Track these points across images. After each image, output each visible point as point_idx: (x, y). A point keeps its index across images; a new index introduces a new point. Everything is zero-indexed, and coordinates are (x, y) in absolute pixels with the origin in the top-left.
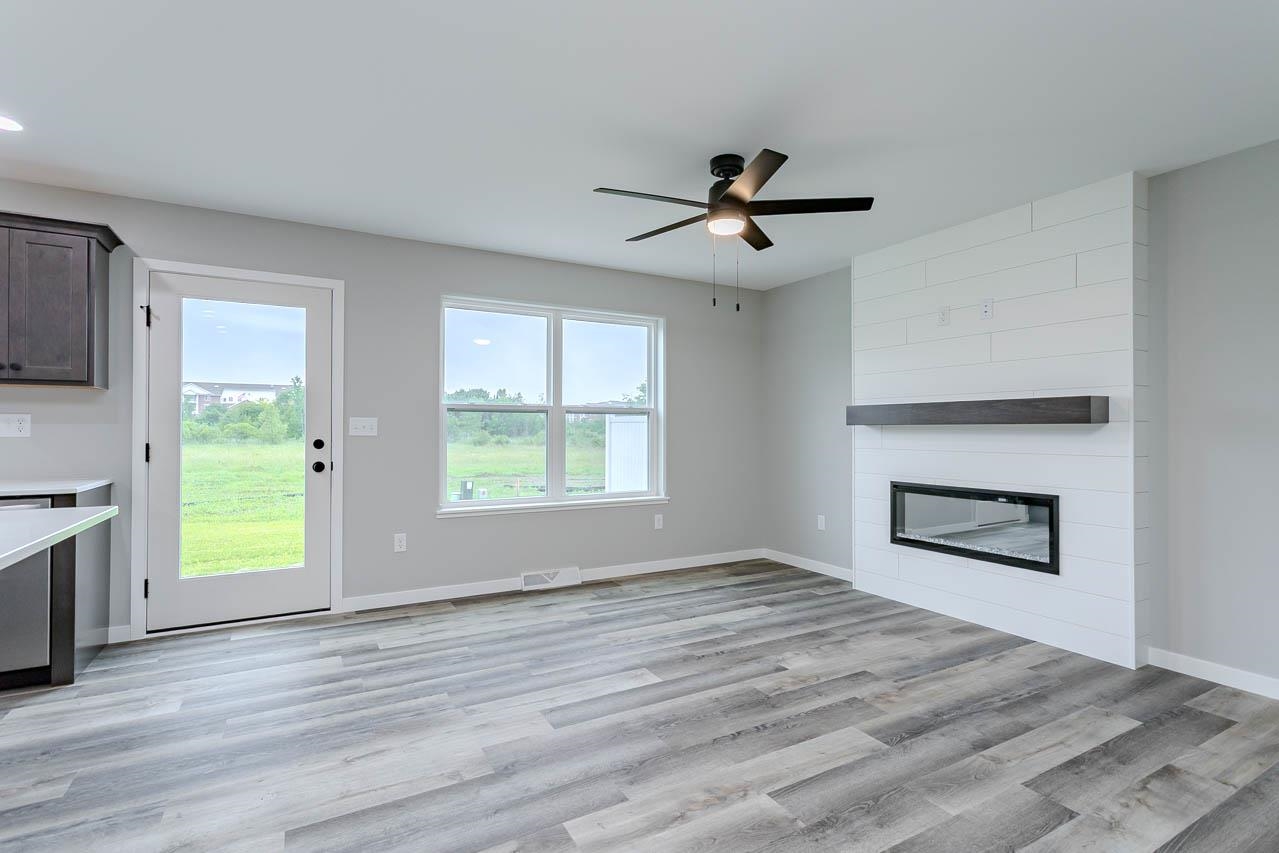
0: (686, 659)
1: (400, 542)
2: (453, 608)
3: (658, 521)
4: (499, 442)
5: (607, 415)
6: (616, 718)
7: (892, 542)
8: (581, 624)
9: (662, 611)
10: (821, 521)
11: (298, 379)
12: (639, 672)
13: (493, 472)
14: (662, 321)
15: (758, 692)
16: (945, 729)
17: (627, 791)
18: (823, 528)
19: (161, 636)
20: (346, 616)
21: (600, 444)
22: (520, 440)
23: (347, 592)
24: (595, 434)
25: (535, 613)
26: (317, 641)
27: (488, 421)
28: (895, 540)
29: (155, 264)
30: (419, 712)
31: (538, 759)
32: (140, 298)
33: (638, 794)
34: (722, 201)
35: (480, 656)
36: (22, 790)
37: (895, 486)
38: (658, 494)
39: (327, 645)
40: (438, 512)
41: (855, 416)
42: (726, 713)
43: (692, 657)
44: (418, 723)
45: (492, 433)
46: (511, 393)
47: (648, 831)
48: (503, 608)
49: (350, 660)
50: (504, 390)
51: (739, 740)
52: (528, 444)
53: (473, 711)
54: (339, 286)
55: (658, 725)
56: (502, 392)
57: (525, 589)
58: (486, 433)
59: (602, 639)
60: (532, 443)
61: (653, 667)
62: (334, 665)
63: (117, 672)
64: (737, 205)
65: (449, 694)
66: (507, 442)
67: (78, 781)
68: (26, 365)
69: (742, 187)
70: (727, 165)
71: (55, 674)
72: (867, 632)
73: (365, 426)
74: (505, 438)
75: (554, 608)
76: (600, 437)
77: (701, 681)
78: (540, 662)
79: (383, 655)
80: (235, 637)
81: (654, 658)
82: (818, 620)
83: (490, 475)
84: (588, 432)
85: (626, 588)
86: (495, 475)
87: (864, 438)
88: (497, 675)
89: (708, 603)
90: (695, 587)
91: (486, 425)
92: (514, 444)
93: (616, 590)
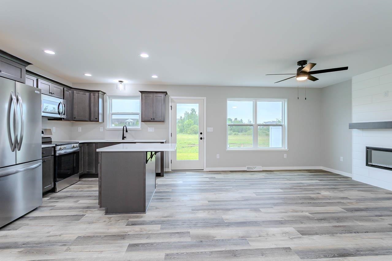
0: (291, 188)
1: (218, 156)
2: (230, 172)
3: (285, 156)
4: (235, 134)
5: (270, 126)
6: (272, 196)
7: (366, 165)
8: (263, 179)
9: (285, 178)
10: (342, 158)
11: (181, 117)
12: (278, 189)
13: (234, 143)
14: (286, 100)
15: (311, 197)
16: (368, 211)
17: (273, 207)
18: (342, 161)
19: (174, 171)
20: (207, 172)
21: (268, 135)
22: (242, 134)
23: (207, 167)
24: (266, 132)
25: (250, 175)
26: (203, 175)
27: (232, 128)
28: (367, 165)
29: (172, 97)
30: (227, 189)
31: (253, 199)
32: (170, 105)
33: (276, 208)
34: (300, 72)
35: (238, 182)
36: (165, 189)
37: (367, 148)
38: (285, 148)
39: (205, 176)
40: (227, 150)
41: (352, 126)
42: (300, 199)
43: (293, 188)
44: (227, 191)
45: (233, 132)
46: (239, 119)
47: (278, 213)
48: (242, 174)
49: (210, 179)
50: (237, 118)
51: (303, 204)
52: (244, 135)
53: (238, 190)
54: (205, 98)
55: (282, 199)
56: (236, 119)
57: (247, 170)
58: (231, 131)
59: (268, 182)
60: (245, 135)
61: (282, 189)
62: (208, 180)
63: (169, 176)
64: (305, 73)
65: (233, 187)
66: (238, 134)
67: (172, 190)
68: (155, 119)
69: (307, 68)
70: (302, 63)
71: (161, 174)
72: (352, 190)
73: (210, 129)
74: (237, 133)
75: (255, 175)
76: (268, 133)
77: (295, 193)
78: (253, 184)
79: (216, 179)
80: (187, 173)
81: (282, 187)
82: (336, 185)
83: (234, 144)
84: (264, 131)
85: (275, 173)
86: (235, 144)
87: (355, 133)
88: (242, 185)
89: (300, 178)
90: (296, 174)
91: (232, 129)
92: (240, 135)
93: (272, 173)
